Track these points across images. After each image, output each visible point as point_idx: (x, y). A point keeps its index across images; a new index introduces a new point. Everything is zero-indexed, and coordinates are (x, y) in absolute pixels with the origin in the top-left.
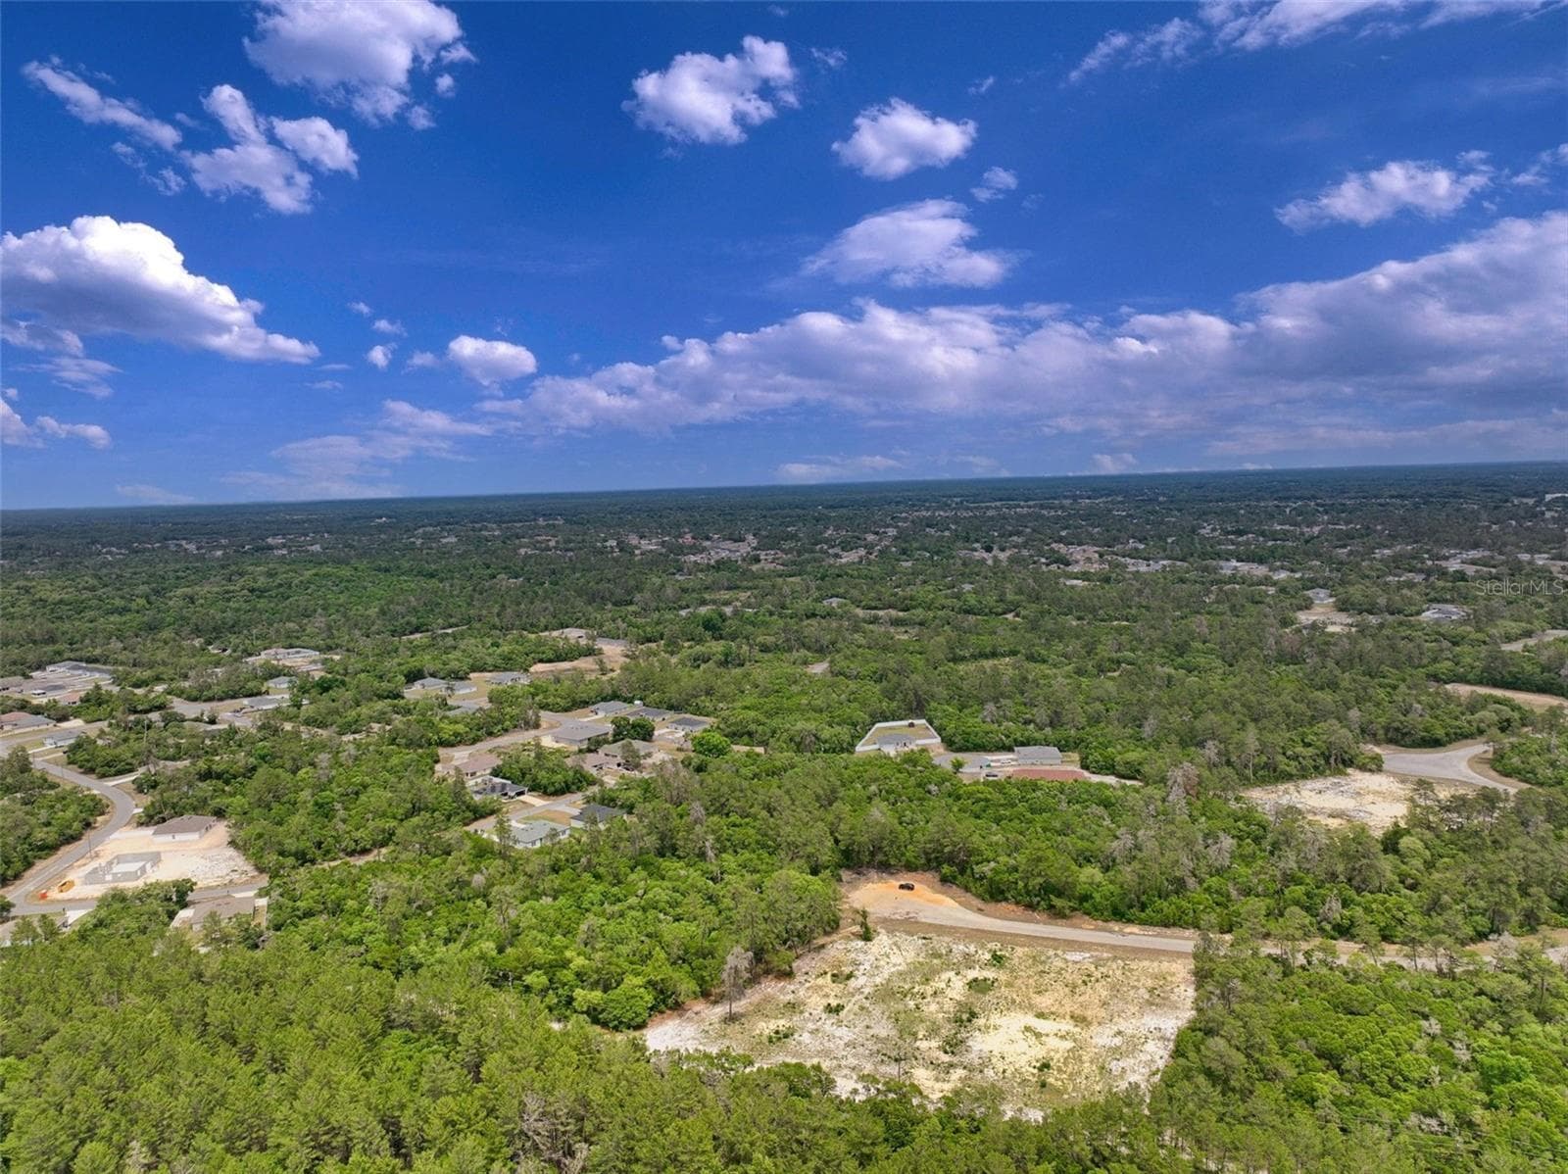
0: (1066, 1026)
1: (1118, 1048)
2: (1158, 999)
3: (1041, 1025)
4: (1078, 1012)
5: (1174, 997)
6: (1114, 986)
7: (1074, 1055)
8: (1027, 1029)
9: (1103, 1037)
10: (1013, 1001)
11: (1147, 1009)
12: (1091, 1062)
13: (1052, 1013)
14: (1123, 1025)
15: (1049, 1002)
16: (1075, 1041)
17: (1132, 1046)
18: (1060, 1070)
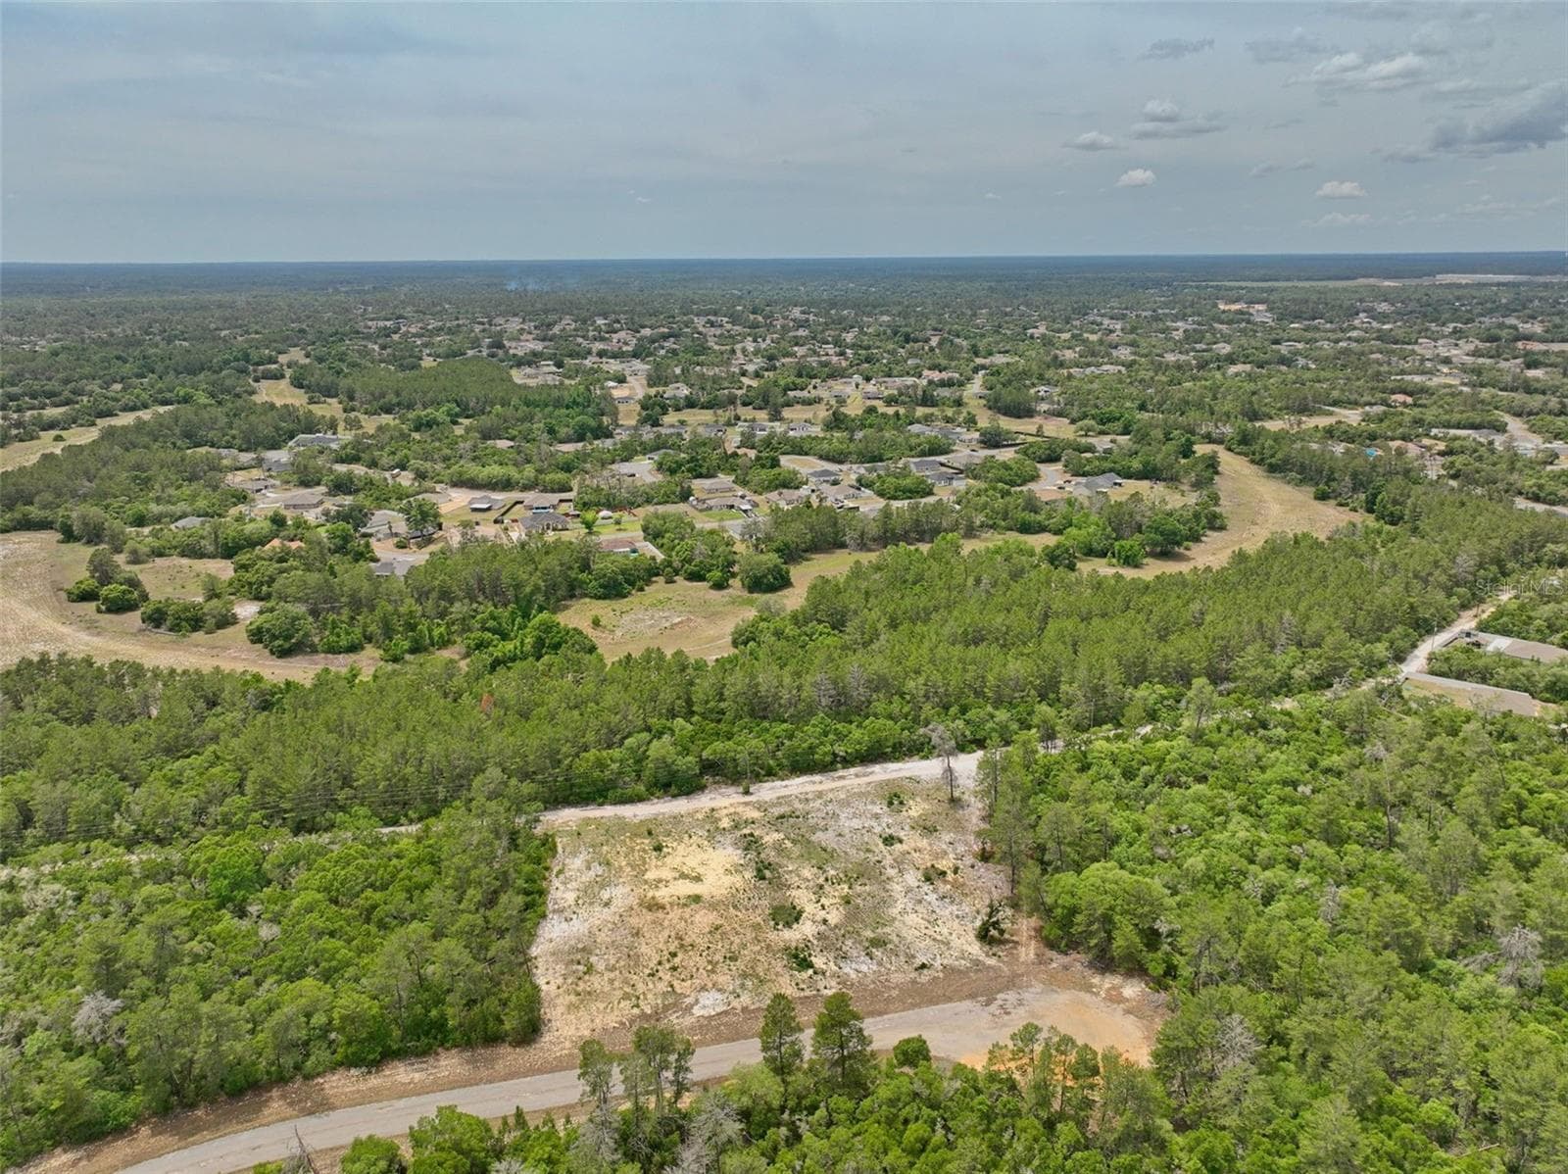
0: (662, 894)
1: (603, 887)
2: (579, 958)
3: (687, 888)
4: (660, 914)
5: (560, 968)
6: (637, 965)
7: (640, 870)
8: (698, 879)
9: (621, 895)
10: (735, 907)
11: (587, 942)
12: (621, 867)
13: (685, 905)
14: (607, 914)
15: (697, 918)
16: (646, 882)
17: (589, 894)
18: (644, 851)
